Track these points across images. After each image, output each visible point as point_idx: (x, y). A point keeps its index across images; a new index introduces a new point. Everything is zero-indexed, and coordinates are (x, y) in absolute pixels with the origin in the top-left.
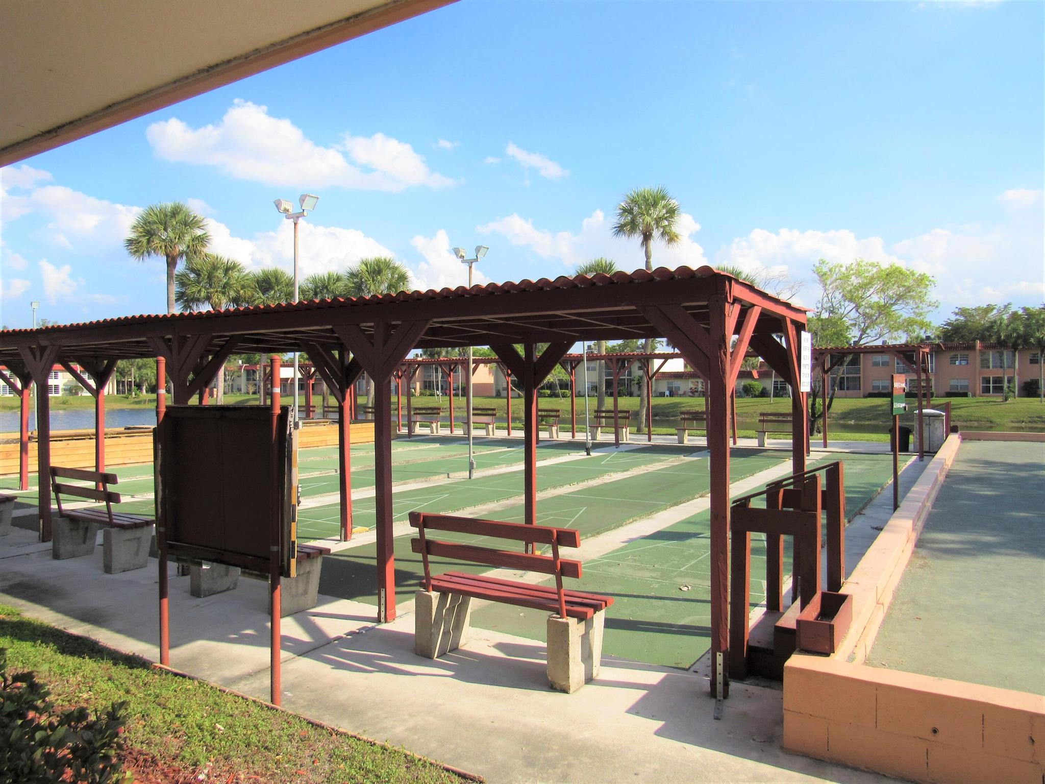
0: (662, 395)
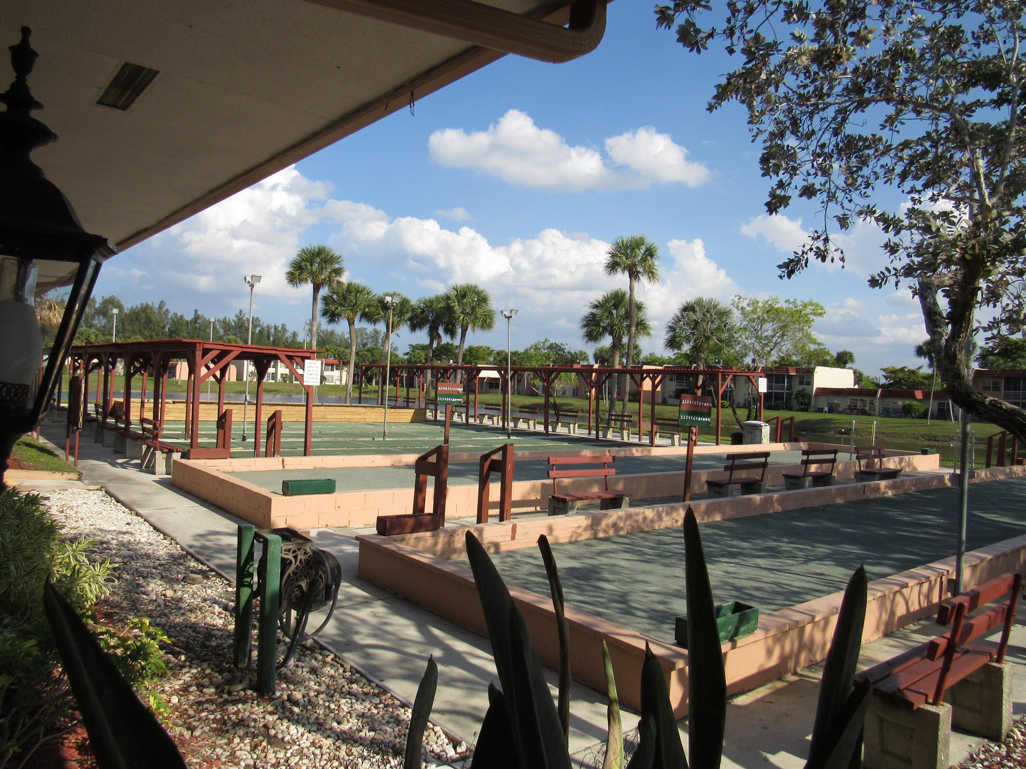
0: (820, 410)
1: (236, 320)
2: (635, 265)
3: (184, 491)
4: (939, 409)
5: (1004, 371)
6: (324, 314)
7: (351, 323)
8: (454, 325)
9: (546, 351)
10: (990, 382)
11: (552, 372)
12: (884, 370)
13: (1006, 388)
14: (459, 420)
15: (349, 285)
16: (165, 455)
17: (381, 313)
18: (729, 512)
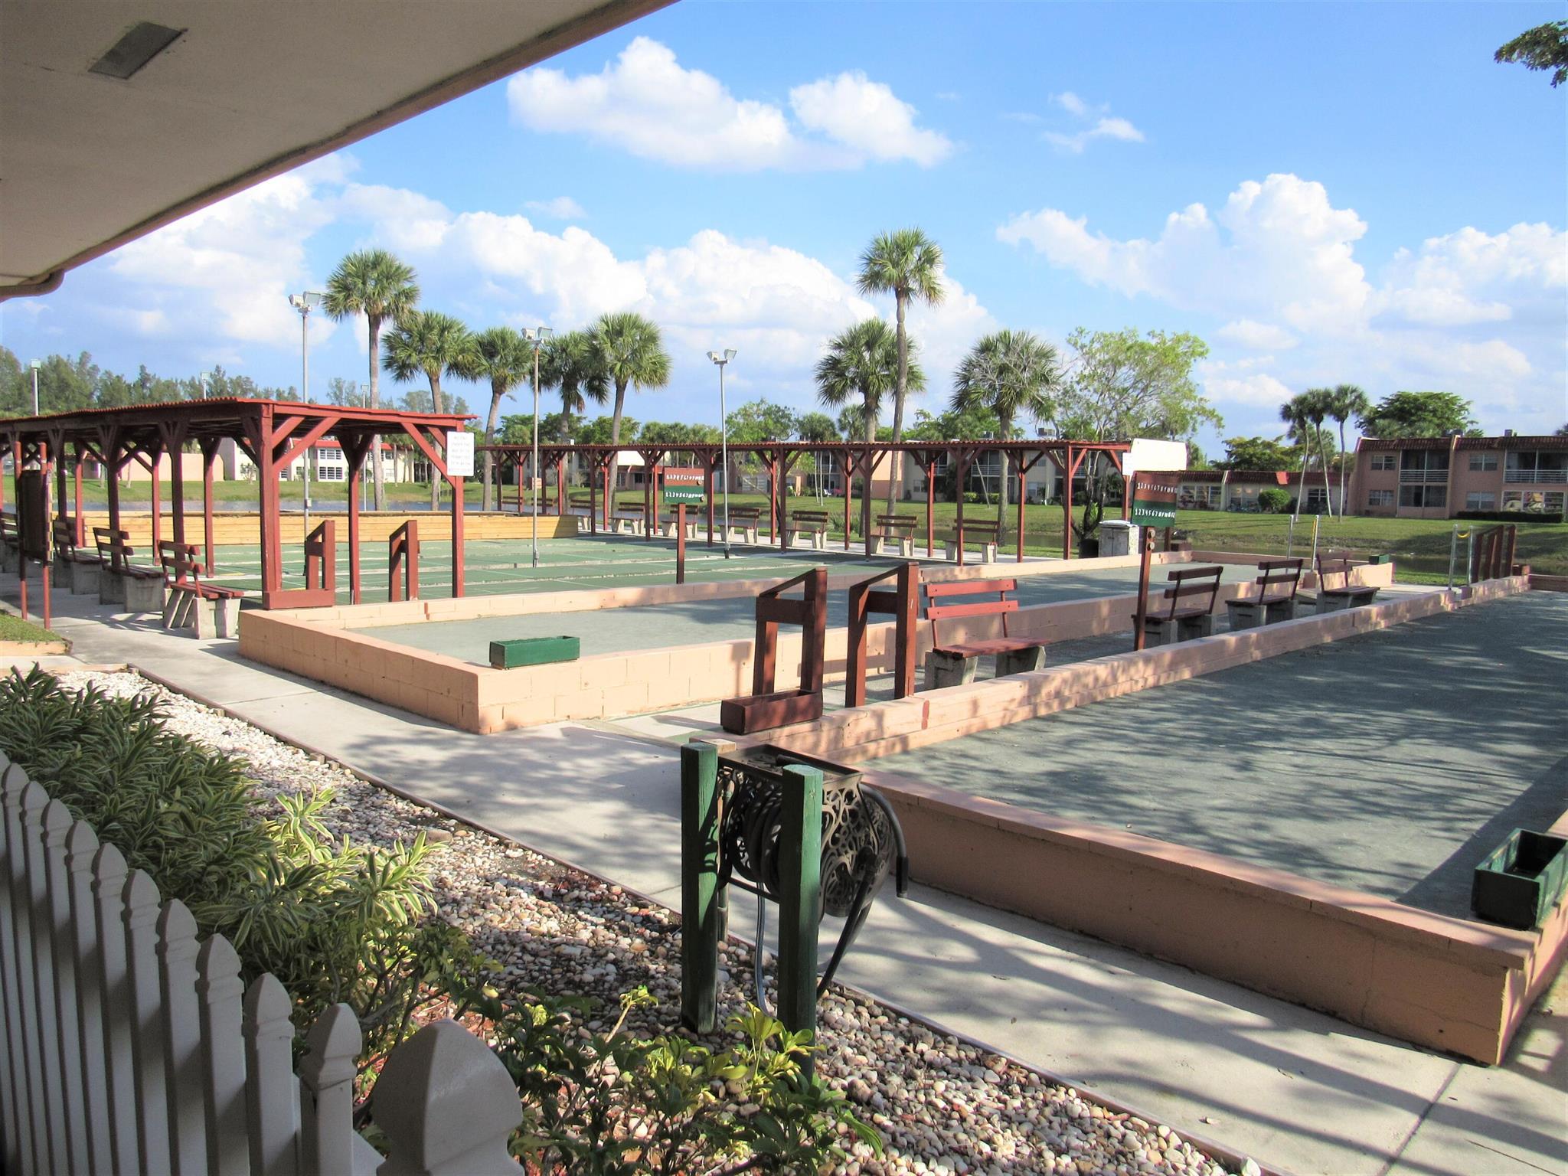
1: (212, 382)
2: (906, 278)
3: (268, 665)
4: (1310, 499)
5: (1401, 441)
6: (389, 364)
7: (433, 380)
8: (602, 380)
9: (761, 419)
10: (1381, 457)
11: (790, 451)
12: (1228, 443)
13: (1405, 466)
14: (628, 532)
15: (428, 318)
16: (212, 605)
17: (484, 362)
18: (1200, 667)
